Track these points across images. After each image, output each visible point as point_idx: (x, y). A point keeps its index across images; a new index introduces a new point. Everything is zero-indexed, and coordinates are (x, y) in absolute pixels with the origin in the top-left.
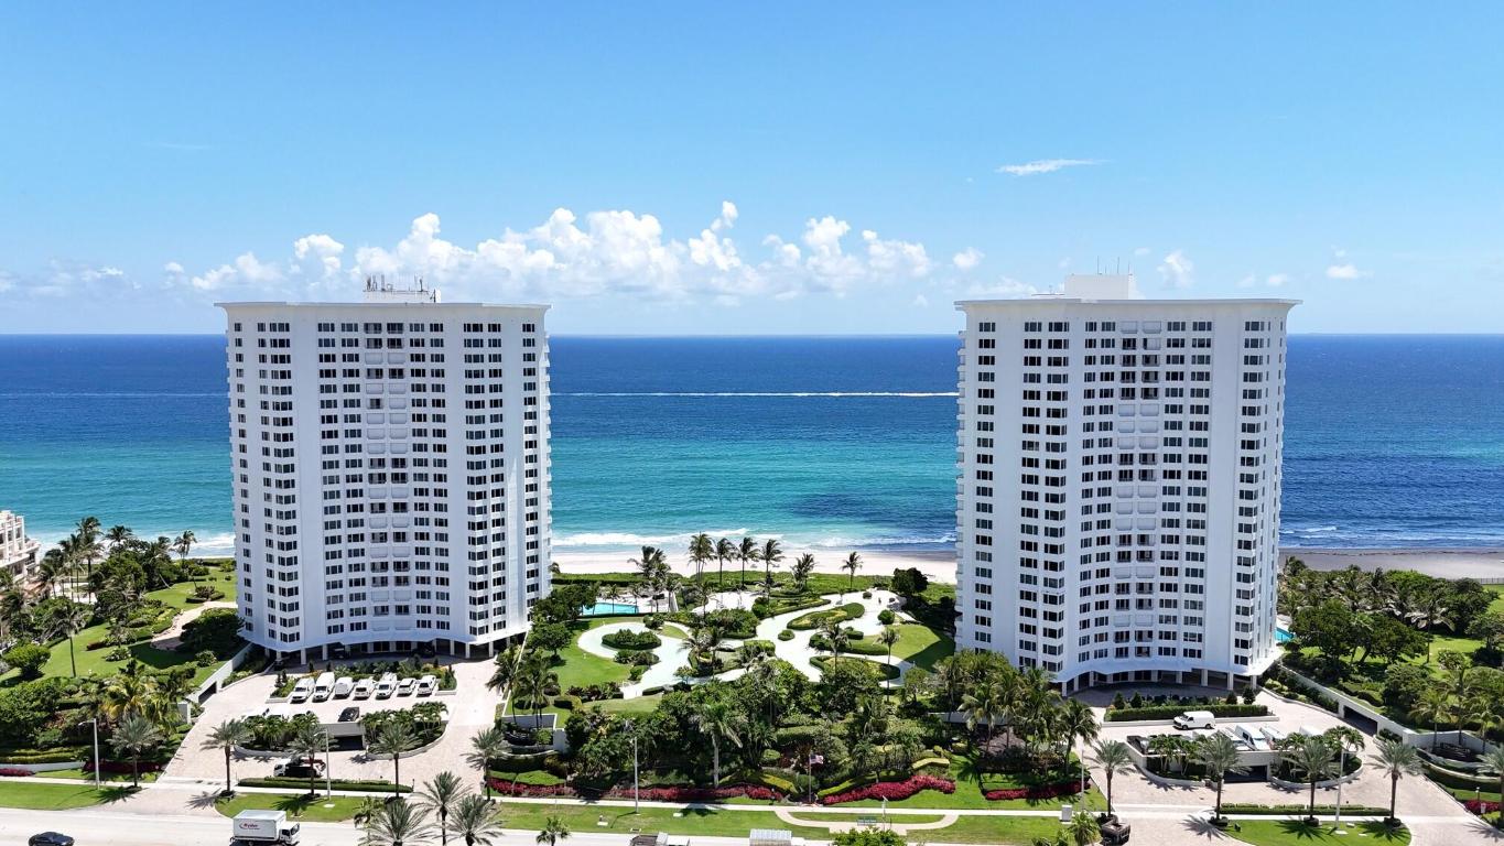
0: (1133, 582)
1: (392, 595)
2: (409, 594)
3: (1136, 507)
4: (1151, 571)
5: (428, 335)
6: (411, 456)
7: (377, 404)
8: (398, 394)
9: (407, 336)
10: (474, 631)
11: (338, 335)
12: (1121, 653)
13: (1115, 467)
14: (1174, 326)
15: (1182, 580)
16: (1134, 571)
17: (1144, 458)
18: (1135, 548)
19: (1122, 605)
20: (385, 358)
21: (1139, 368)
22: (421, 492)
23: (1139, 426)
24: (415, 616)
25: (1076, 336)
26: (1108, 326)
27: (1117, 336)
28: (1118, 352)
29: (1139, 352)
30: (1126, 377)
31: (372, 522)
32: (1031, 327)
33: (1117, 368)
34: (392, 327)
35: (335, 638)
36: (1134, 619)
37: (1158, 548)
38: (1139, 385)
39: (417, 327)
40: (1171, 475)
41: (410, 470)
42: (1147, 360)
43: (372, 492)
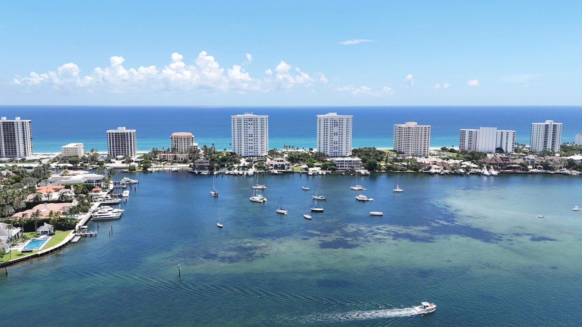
0: (335, 146)
1: (251, 151)
2: (253, 150)
3: (336, 138)
4: (337, 145)
5: (256, 120)
6: (253, 134)
7: (249, 128)
8: (252, 127)
9: (253, 120)
10: (261, 154)
11: (246, 120)
12: (334, 154)
13: (333, 134)
14: (340, 119)
15: (341, 146)
16: (335, 145)
17: (337, 133)
18: (336, 143)
19: (334, 149)
20: (250, 122)
21: (336, 123)
22: (254, 138)
23: (336, 129)
24: (254, 153)
25: (329, 120)
26: (333, 119)
27: (333, 120)
28: (334, 122)
29: (336, 122)
30: (335, 124)
31: (249, 142)
32: (325, 119)
33: (334, 123)
34: (251, 119)
35: (245, 155)
36: (335, 151)
37: (338, 143)
38: (336, 125)
39: (254, 119)
40: (339, 135)
41: (253, 136)
42: (337, 122)
43: (249, 138)
